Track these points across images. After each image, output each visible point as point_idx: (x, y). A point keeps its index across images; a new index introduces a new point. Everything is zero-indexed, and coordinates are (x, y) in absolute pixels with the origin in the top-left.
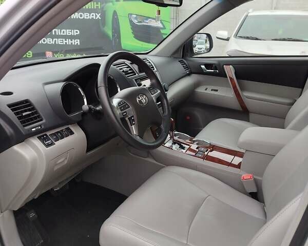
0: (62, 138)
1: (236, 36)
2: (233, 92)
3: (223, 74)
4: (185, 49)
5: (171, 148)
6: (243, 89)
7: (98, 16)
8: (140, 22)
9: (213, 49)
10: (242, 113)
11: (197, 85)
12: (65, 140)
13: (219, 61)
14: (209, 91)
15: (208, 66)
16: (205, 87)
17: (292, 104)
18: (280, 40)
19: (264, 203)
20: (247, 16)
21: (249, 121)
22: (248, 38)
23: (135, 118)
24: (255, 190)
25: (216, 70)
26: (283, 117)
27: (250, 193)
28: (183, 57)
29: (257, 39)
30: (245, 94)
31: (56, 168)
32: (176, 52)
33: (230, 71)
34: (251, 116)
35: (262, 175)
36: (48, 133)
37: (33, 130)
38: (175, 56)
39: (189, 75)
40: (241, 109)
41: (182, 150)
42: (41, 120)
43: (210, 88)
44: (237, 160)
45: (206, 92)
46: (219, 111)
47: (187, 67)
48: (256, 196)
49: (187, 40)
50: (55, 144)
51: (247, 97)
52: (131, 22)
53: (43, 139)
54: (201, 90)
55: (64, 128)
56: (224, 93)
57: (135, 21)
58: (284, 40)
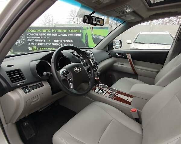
0: (36, 88)
1: (134, 42)
2: (130, 66)
3: (126, 57)
4: (109, 46)
5: (98, 93)
6: (135, 64)
7: (80, 35)
8: (96, 37)
9: (122, 47)
10: (134, 75)
11: (114, 62)
12: (38, 89)
13: (124, 52)
14: (120, 65)
15: (119, 54)
16: (118, 63)
17: (158, 72)
18: (153, 44)
19: (142, 124)
20: (139, 34)
21: (138, 79)
22: (139, 43)
23: (72, 79)
24: (138, 117)
25: (123, 56)
26: (154, 78)
27: (135, 119)
28: (108, 50)
29: (143, 43)
30: (136, 67)
31: (32, 104)
32: (105, 48)
33: (129, 56)
34: (139, 77)
35: (141, 109)
36: (28, 86)
37: (18, 84)
38: (105, 49)
39: (110, 57)
40: (134, 73)
41: (103, 94)
42: (25, 79)
43: (120, 63)
44: (130, 99)
45: (118, 65)
46: (124, 74)
47: (110, 54)
48: (138, 120)
49: (110, 42)
50: (31, 92)
51: (137, 68)
52: (93, 37)
53: (24, 89)
54: (116, 64)
55: (38, 83)
56: (126, 66)
57: (94, 37)
58: (155, 44)
